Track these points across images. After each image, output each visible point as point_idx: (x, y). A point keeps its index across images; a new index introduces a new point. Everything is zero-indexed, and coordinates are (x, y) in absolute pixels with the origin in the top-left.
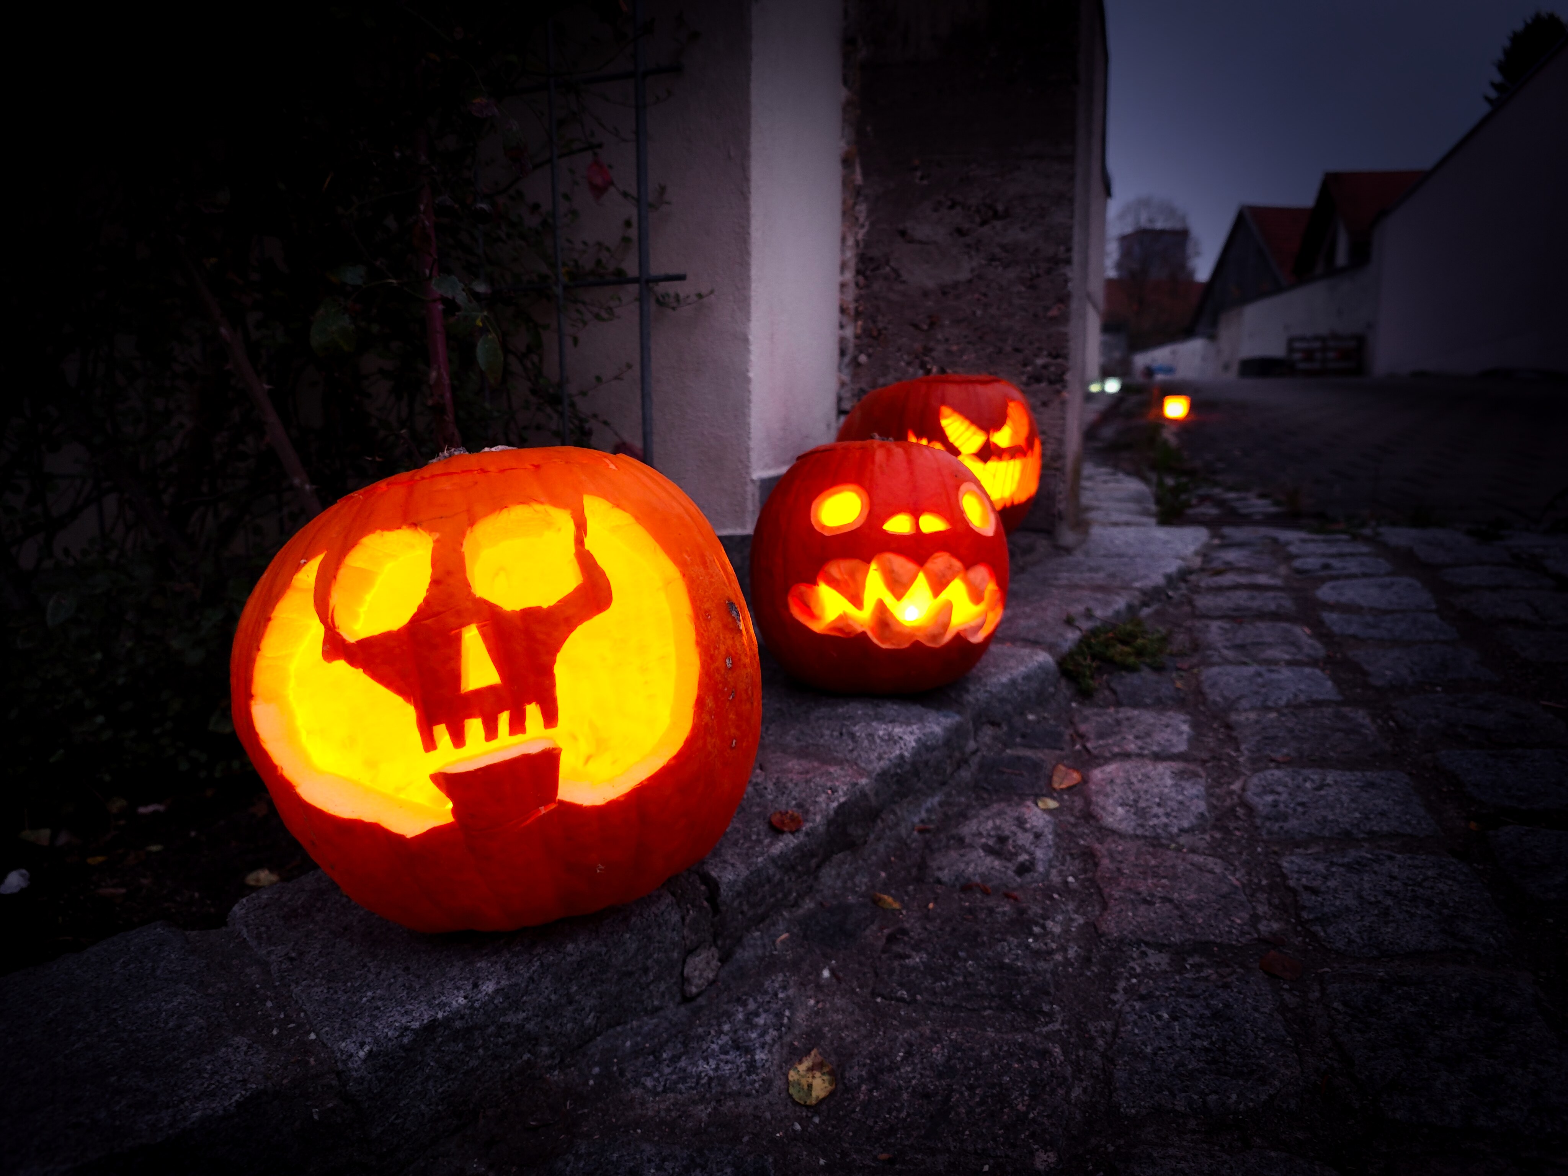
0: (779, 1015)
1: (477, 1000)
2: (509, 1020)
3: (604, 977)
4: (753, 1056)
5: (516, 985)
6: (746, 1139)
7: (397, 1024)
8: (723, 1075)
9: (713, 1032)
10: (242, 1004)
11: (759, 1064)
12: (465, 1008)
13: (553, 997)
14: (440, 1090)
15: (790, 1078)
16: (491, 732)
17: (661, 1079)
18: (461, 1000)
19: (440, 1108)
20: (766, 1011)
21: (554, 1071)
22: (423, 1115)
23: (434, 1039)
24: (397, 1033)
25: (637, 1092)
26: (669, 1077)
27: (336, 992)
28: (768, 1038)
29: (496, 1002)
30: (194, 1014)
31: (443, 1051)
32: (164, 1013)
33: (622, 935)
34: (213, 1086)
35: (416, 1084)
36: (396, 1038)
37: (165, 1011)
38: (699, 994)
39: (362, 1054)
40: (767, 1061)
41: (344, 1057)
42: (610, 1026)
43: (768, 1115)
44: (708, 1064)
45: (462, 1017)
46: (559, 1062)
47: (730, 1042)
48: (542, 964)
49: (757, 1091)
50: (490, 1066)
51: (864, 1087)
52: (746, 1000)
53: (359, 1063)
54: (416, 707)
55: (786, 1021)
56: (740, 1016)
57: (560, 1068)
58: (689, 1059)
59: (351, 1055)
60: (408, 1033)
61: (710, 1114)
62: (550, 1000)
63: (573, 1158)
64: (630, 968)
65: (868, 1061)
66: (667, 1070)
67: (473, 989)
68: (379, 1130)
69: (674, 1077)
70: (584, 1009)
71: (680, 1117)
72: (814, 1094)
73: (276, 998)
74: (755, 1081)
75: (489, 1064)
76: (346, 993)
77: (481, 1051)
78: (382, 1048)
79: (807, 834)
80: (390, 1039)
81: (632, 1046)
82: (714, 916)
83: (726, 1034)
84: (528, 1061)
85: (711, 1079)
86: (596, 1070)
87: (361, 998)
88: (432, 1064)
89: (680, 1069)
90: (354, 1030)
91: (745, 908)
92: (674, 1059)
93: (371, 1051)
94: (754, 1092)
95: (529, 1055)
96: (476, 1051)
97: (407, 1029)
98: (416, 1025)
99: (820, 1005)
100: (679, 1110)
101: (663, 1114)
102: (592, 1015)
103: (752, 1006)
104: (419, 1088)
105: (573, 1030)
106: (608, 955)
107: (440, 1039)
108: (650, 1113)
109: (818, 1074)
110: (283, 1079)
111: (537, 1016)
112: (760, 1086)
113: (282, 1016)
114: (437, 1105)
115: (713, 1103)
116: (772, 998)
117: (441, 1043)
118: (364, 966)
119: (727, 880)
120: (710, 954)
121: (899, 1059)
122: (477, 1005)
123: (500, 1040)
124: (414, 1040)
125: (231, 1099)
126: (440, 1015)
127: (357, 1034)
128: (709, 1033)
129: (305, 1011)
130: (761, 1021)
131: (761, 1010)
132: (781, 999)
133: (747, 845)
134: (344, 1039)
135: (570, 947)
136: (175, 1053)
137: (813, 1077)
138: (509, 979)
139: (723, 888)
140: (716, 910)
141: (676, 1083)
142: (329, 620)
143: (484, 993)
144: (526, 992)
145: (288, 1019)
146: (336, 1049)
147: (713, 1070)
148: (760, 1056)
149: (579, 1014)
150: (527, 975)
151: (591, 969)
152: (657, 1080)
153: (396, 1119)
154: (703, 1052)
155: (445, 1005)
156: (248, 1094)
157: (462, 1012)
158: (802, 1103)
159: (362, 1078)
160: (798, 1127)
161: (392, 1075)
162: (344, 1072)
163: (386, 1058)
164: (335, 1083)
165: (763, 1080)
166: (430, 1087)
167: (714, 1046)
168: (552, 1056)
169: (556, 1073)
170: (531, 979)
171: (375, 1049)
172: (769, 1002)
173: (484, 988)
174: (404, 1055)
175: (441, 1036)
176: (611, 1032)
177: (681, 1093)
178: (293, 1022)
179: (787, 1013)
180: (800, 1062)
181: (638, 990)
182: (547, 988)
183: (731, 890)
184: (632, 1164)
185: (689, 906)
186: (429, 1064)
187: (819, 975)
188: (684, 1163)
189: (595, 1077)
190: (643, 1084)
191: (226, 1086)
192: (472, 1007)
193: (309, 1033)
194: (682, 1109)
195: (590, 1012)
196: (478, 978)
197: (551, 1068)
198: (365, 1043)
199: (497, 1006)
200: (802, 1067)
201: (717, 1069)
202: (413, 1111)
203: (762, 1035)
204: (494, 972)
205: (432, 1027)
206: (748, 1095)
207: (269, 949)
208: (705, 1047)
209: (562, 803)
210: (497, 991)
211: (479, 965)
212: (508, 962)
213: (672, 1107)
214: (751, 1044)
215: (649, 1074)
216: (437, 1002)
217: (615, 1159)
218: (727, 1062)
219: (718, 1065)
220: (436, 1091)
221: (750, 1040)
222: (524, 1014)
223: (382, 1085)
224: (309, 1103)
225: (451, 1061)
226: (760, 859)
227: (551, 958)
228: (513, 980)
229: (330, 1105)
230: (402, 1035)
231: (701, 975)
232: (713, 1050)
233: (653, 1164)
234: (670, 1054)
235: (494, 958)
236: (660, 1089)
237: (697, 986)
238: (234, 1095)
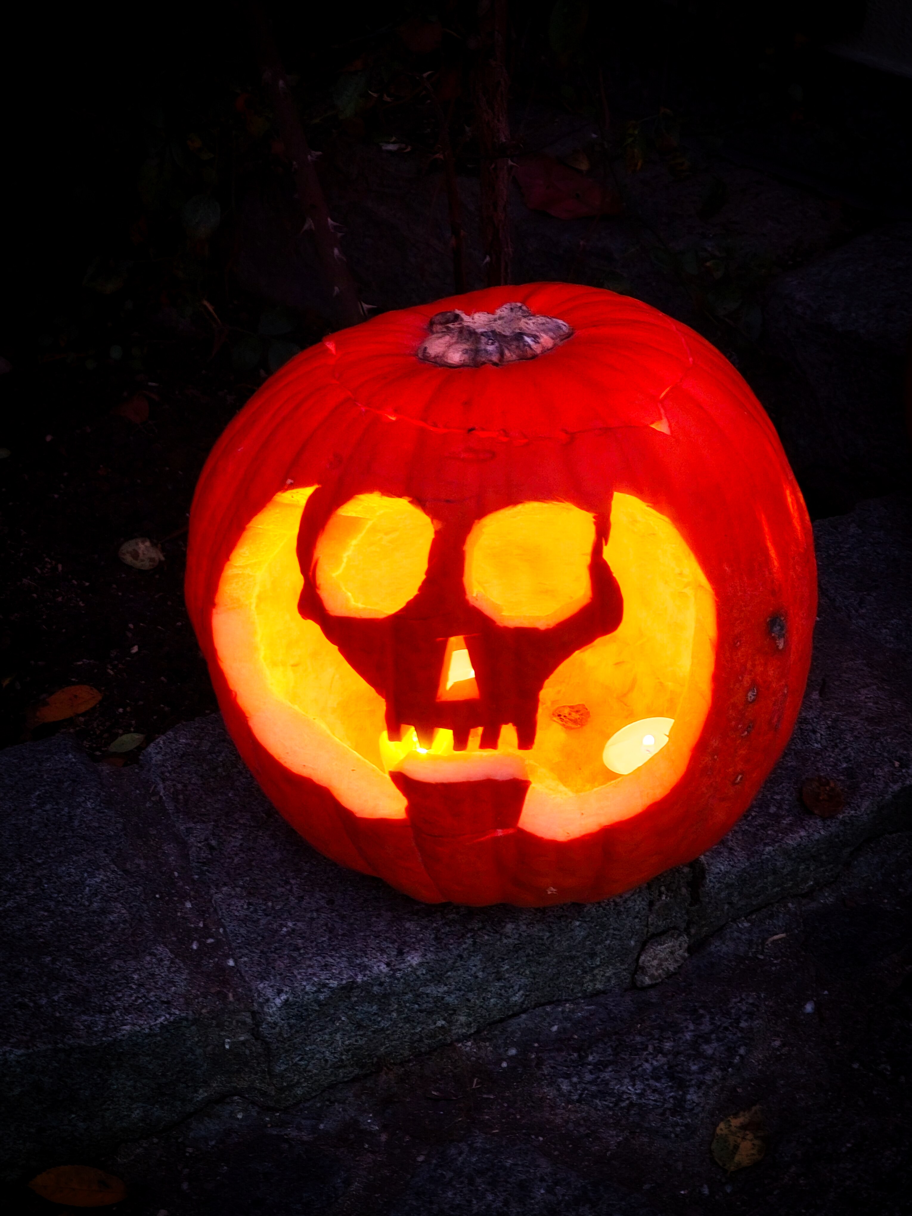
0: (732, 1051)
1: (400, 970)
2: (429, 992)
3: (542, 959)
4: (685, 1093)
5: (444, 960)
6: (646, 1187)
7: (316, 979)
8: (646, 1105)
9: (650, 1048)
10: (162, 897)
11: (688, 1106)
12: (386, 976)
13: (480, 974)
14: (347, 1043)
15: (718, 1131)
16: (460, 742)
17: (578, 1087)
18: (384, 968)
19: (344, 1057)
20: (719, 1040)
21: (468, 1041)
22: (326, 1061)
23: (349, 997)
24: (315, 989)
25: (551, 1093)
26: (588, 1086)
27: (256, 911)
28: (708, 1078)
29: (419, 973)
30: (116, 900)
31: (357, 1010)
32: (87, 888)
33: (571, 922)
34: (140, 1001)
35: (325, 1034)
36: (313, 993)
37: (88, 886)
38: (651, 986)
39: (278, 1001)
40: (698, 1105)
41: (261, 1000)
42: (538, 1005)
43: (680, 1165)
44: (634, 1086)
45: (381, 984)
46: (475, 1032)
47: (666, 1067)
48: (475, 943)
49: (677, 1136)
50: (401, 1028)
51: (793, 1169)
52: (702, 1016)
53: (275, 1009)
54: (387, 701)
55: (737, 1059)
56: (688, 1036)
57: (475, 1040)
58: (616, 1072)
59: (268, 1000)
60: (325, 990)
61: (619, 1143)
62: (477, 977)
63: (467, 1149)
64: (574, 953)
65: (809, 1140)
66: (588, 1077)
67: (397, 956)
68: (283, 1067)
69: (594, 1088)
70: (512, 987)
71: (588, 1135)
72: (737, 1158)
73: (195, 899)
74: (677, 1124)
75: (400, 1025)
76: (267, 915)
77: (395, 1015)
78: (298, 1000)
79: (843, 823)
80: (307, 993)
81: (558, 1032)
82: (691, 905)
83: (665, 1055)
84: (443, 1027)
85: (632, 1105)
86: (513, 1052)
87: (281, 926)
88: (343, 1018)
89: (603, 1080)
90: (273, 971)
91: (735, 899)
92: (599, 1066)
93: (287, 1000)
94: (673, 1135)
95: (443, 1022)
96: (390, 1014)
97: (325, 985)
98: (334, 984)
99: (785, 1050)
100: (588, 1128)
101: (571, 1126)
102: (521, 992)
103: (706, 1027)
104: (327, 1037)
105: (495, 1005)
106: (551, 939)
107: (356, 999)
108: (558, 1121)
109: (750, 1136)
110: (202, 1008)
111: (460, 990)
112: (682, 1131)
113: (201, 925)
114: (342, 1054)
115: (627, 1133)
116: (731, 1024)
117: (355, 1002)
118: (287, 882)
119: (718, 870)
120: (677, 943)
121: (844, 1150)
122: (398, 975)
123: (416, 1006)
124: (330, 997)
125: (156, 1020)
126: (359, 979)
127: (275, 976)
128: (646, 1048)
129: (224, 928)
130: (708, 1049)
131: (713, 1036)
132: (742, 1030)
133: (759, 821)
134: (263, 979)
135: (509, 927)
136: (102, 946)
137: (744, 1138)
138: (436, 953)
139: (709, 878)
140: (695, 899)
141: (594, 1096)
142: (311, 574)
143: (408, 964)
144: (453, 968)
145: (206, 932)
146: (254, 988)
147: (637, 1094)
148: (692, 1096)
149: (506, 991)
150: (456, 952)
151: (529, 951)
152: (574, 1085)
153: (300, 1060)
154: (633, 1069)
155: (366, 967)
156: (172, 1019)
157: (383, 980)
158: (721, 1164)
159: (276, 1024)
160: (706, 1191)
161: (303, 1023)
162: (259, 1013)
163: (300, 1009)
164: (249, 1020)
165: (687, 1126)
166: (338, 1038)
167: (647, 1065)
168: (469, 1025)
169: (469, 1044)
170: (461, 957)
171: (291, 999)
172: (726, 1029)
173: (409, 958)
174: (317, 1008)
175: (357, 997)
176: (539, 1010)
177: (596, 1109)
178: (212, 937)
179: (742, 1051)
180: (736, 1116)
181: (580, 972)
182: (475, 966)
183: (719, 882)
184: (524, 1177)
185: (663, 889)
186: (340, 1019)
187: (802, 1006)
188: (576, 1193)
189: (511, 1059)
190: (559, 1086)
191: (151, 1002)
192: (393, 976)
193: (227, 957)
194: (592, 1128)
195: (519, 990)
196: (405, 943)
197: (467, 1037)
198: (282, 991)
199: (418, 977)
200: (735, 1122)
201: (641, 1095)
202: (317, 1056)
203: (703, 1071)
204: (422, 940)
205: (350, 987)
206: (666, 1137)
207: (188, 826)
208: (636, 1063)
209: (522, 832)
210: (421, 964)
211: (407, 925)
212: (439, 931)
213: (582, 1122)
214: (688, 1077)
215: (568, 1076)
216: (358, 962)
217: (508, 1165)
218: (655, 1091)
219: (644, 1090)
220: (343, 1043)
221: (689, 1072)
222: (446, 988)
223: (293, 1031)
224: (222, 1033)
225: (362, 1020)
226: (768, 849)
227: (486, 937)
228: (440, 955)
229: (242, 1038)
230: (319, 991)
231: (660, 965)
232: (644, 1070)
233: (544, 1184)
234: (597, 1058)
235: (424, 922)
236: (575, 1097)
237: (652, 977)
238: (160, 1016)
